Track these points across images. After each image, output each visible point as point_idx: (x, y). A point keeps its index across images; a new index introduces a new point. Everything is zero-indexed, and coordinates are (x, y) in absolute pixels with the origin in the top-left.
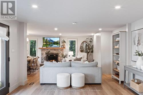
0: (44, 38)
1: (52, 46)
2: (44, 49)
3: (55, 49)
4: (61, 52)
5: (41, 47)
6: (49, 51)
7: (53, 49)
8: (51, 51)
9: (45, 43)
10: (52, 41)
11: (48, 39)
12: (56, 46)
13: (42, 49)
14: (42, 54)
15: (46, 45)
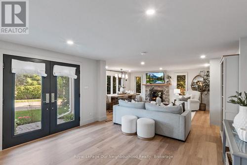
0: (147, 74)
1: (155, 82)
2: (148, 86)
3: (159, 86)
4: (167, 89)
5: (145, 83)
6: (153, 88)
7: (157, 86)
8: (156, 88)
9: (148, 80)
10: (155, 76)
11: (151, 75)
12: (160, 82)
13: (147, 86)
14: (146, 91)
15: (149, 81)
